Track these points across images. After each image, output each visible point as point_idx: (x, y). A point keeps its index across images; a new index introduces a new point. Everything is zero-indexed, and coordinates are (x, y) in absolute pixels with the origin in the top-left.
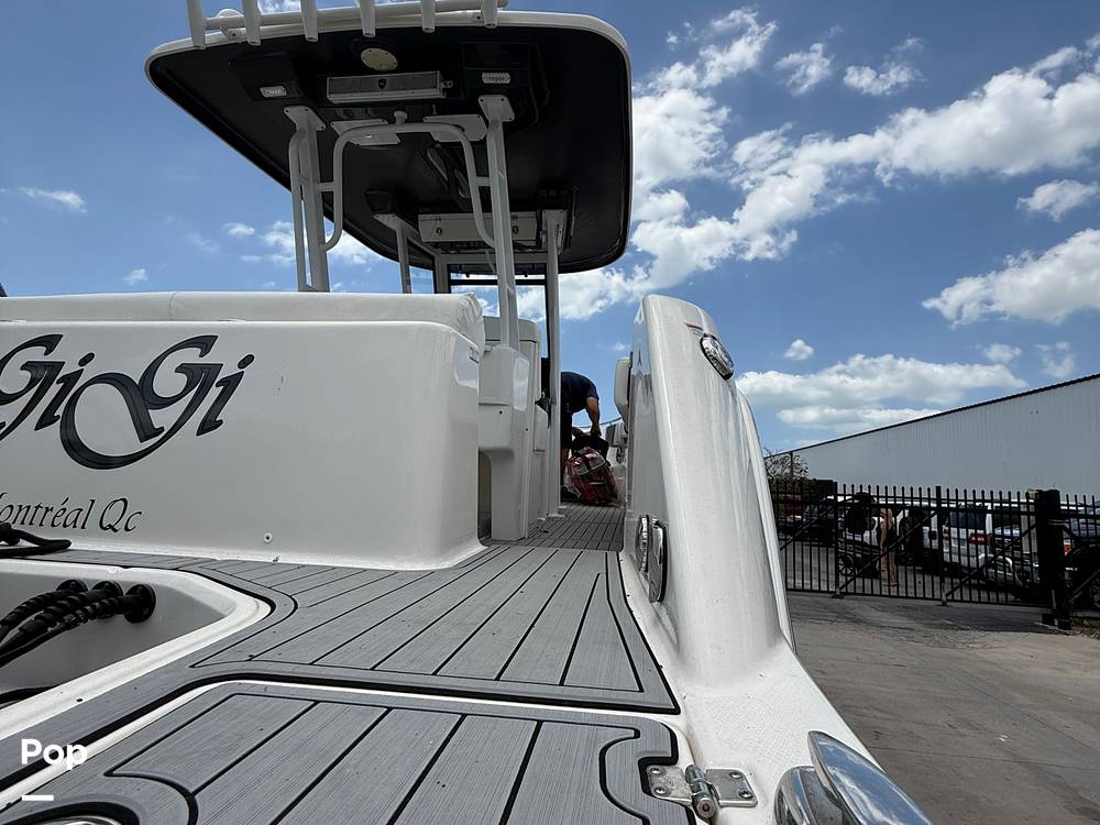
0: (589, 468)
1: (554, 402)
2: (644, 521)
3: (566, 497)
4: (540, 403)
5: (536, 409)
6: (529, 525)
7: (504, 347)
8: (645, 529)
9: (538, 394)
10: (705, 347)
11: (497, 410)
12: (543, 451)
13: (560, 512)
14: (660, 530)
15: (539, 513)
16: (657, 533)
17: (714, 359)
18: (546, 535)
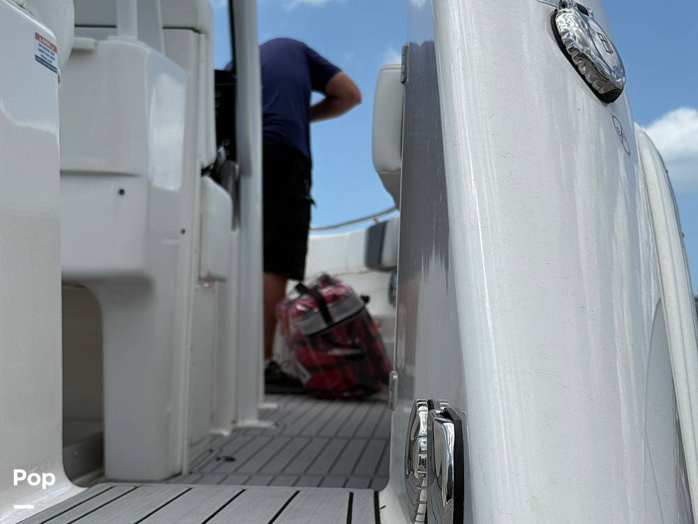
0: (327, 316)
1: (246, 171)
2: (423, 413)
3: (277, 382)
4: (215, 172)
5: (203, 186)
6: (191, 445)
7: (126, 41)
8: (423, 429)
9: (209, 151)
10: (561, 29)
11: (114, 185)
12: (222, 280)
13: (263, 415)
14: (450, 427)
15: (215, 419)
16: (444, 433)
17: (582, 56)
18: (230, 467)
